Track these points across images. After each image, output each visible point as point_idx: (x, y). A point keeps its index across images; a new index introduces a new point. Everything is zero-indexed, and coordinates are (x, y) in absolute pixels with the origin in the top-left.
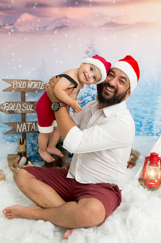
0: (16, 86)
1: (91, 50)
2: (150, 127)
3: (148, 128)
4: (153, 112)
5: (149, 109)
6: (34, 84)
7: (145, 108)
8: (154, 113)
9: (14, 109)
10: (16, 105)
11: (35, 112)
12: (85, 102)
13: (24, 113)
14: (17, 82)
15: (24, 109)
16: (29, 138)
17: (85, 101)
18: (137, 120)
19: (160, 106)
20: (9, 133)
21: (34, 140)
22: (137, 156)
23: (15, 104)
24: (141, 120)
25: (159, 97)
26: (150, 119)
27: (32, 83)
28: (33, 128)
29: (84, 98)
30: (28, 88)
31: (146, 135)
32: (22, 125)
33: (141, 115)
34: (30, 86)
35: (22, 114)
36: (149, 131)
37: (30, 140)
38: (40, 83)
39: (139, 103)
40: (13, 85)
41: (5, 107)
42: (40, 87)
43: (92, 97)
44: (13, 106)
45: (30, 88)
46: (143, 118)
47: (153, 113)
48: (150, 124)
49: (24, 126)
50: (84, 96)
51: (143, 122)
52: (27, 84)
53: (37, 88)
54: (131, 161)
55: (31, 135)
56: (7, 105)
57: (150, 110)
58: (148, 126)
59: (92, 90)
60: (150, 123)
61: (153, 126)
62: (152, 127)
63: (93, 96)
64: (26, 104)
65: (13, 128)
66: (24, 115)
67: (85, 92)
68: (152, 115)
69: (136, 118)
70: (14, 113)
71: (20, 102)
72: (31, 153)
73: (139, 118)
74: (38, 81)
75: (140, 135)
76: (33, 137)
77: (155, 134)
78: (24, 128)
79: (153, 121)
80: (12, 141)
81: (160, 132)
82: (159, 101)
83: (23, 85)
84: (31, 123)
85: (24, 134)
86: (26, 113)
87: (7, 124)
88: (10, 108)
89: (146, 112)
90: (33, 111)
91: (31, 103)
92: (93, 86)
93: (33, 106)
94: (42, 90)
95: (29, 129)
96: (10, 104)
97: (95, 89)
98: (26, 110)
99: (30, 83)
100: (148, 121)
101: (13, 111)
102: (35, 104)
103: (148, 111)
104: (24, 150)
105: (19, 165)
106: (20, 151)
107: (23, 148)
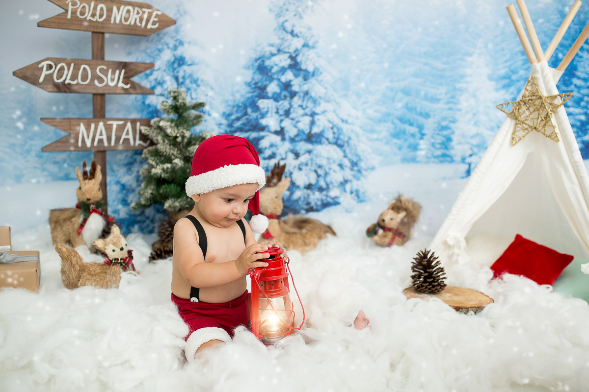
0: (78, 14)
2: (444, 139)
3: (439, 144)
4: (452, 100)
5: (441, 91)
6: (128, 11)
7: (432, 87)
8: (455, 104)
9: (73, 78)
10: (77, 69)
11: (131, 91)
12: (270, 71)
13: (101, 92)
14: (79, 3)
15: (101, 80)
16: (115, 167)
17: (272, 67)
18: (412, 121)
19: (471, 82)
20: (57, 147)
21: (130, 174)
22: (415, 212)
23: (72, 65)
24: (421, 120)
25: (469, 59)
26: (444, 119)
27: (124, 9)
28: (127, 137)
29: (269, 58)
30: (112, 22)
31: (434, 162)
32: (93, 126)
33: (421, 108)
34: (118, 15)
35: (94, 95)
36: (442, 151)
37: (116, 176)
38: (147, 11)
39: (416, 75)
40: (67, 11)
41: (45, 72)
42: (148, 21)
43: (291, 57)
44: (69, 69)
45: (118, 21)
46: (427, 116)
47: (452, 102)
48: (445, 133)
49: (101, 132)
50: (267, 54)
51: (425, 126)
52: (110, 11)
54: (400, 228)
55: (120, 160)
56: (50, 67)
57: (446, 94)
58: (439, 137)
59: (289, 36)
60: (446, 128)
61: (453, 137)
62: (449, 139)
63: (294, 55)
64: (105, 67)
65: (67, 134)
66: (99, 97)
67: (272, 42)
68: (450, 109)
69: (408, 116)
70: (71, 92)
71: (90, 60)
72: (119, 210)
73: (415, 116)
74: (141, 6)
75: (418, 162)
76: (126, 165)
77: (458, 158)
78: (101, 134)
79: (452, 125)
80: (67, 178)
81: (471, 152)
82: (468, 71)
83: (98, 13)
84: (121, 123)
85: (101, 153)
86: (105, 92)
87: (49, 121)
88: (59, 77)
89: (434, 100)
90: (126, 90)
91: (121, 67)
92: (294, 26)
93: (126, 75)
94: (152, 31)
95: (113, 138)
96: (59, 66)
97: (299, 35)
98: (107, 85)
99: (119, 9)
100: (439, 125)
101: (68, 86)
102: (133, 69)
103: (441, 97)
104: (95, 194)
105: (82, 237)
106: (84, 197)
107: (92, 189)
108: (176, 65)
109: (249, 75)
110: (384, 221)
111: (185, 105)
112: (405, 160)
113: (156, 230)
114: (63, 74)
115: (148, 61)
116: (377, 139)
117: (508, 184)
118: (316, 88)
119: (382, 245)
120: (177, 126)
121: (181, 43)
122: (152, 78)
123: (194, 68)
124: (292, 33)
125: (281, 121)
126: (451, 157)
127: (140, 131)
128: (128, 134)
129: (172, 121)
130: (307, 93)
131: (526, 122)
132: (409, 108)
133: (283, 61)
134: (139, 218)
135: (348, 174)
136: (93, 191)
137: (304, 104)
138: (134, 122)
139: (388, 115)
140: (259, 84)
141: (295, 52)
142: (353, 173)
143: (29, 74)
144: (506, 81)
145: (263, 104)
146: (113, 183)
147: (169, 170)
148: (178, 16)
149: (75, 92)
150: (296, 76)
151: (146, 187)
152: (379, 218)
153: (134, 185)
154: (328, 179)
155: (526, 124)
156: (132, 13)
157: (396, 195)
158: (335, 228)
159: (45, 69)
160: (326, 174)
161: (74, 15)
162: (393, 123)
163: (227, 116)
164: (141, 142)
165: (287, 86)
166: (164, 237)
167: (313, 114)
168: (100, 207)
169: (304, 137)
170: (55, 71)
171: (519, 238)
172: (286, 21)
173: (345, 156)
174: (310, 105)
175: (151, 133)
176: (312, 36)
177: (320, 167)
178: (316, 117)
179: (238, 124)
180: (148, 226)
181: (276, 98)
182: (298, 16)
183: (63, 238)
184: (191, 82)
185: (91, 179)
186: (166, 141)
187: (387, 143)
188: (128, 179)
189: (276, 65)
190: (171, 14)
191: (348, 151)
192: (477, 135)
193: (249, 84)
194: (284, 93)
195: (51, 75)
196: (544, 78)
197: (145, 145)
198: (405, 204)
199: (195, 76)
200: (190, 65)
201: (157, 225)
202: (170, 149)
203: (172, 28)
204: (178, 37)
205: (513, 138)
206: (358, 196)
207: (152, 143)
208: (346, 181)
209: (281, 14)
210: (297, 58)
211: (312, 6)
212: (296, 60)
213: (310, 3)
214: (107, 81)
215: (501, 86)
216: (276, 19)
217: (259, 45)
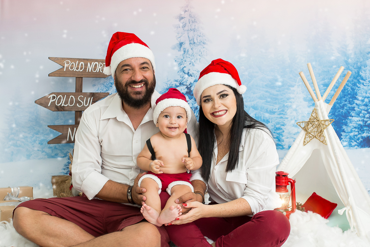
0: (70, 68)
1: (186, 15)
4: (282, 112)
5: (276, 107)
6: (96, 65)
7: (270, 105)
8: (284, 115)
9: (65, 103)
10: (68, 98)
13: (80, 110)
14: (70, 62)
15: (80, 103)
19: (294, 102)
20: (55, 140)
23: (66, 96)
25: (292, 89)
26: (278, 123)
27: (93, 64)
30: (87, 71)
32: (75, 129)
33: (264, 117)
34: (90, 68)
35: (76, 111)
39: (260, 98)
40: (64, 67)
41: (51, 101)
43: (187, 88)
44: (63, 99)
45: (90, 71)
46: (268, 122)
47: (282, 114)
48: (278, 132)
52: (86, 65)
53: (102, 72)
56: (54, 98)
57: (278, 109)
59: (186, 76)
60: (279, 129)
61: (283, 134)
62: (281, 135)
63: (189, 87)
64: (83, 97)
65: (61, 134)
66: (79, 113)
67: (176, 79)
68: (281, 118)
70: (64, 111)
71: (74, 93)
77: (286, 147)
79: (282, 127)
82: (292, 96)
83: (80, 67)
86: (82, 110)
87: (52, 127)
88: (58, 103)
89: (272, 112)
91: (91, 96)
92: (189, 70)
93: (93, 100)
96: (59, 97)
97: (192, 75)
98: (83, 106)
99: (91, 64)
100: (275, 127)
101: (63, 108)
102: (97, 97)
103: (276, 111)
105: (72, 191)
114: (61, 101)
124: (188, 74)
126: (282, 146)
141: (190, 84)
143: (43, 102)
149: (66, 111)
156: (98, 66)
159: (51, 99)
161: (67, 69)
172: (185, 67)
182: (191, 64)
195: (54, 102)
196: (321, 110)
205: (304, 141)
209: (182, 63)
210: (191, 88)
211: (200, 59)
212: (191, 89)
213: (199, 57)
214: (84, 104)
215: (311, 104)
216: (179, 66)
217: (169, 80)
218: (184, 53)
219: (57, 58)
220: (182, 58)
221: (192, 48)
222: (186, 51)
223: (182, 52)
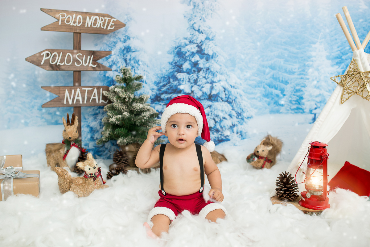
0: (65, 22)
2: (298, 98)
3: (294, 101)
4: (303, 72)
5: (296, 67)
6: (96, 20)
7: (290, 64)
8: (305, 75)
9: (61, 62)
10: (64, 56)
11: (97, 69)
12: (185, 55)
13: (78, 70)
14: (66, 15)
15: (78, 62)
16: (86, 117)
17: (186, 52)
18: (277, 86)
19: (315, 61)
20: (51, 104)
21: (96, 121)
22: (279, 146)
23: (61, 53)
24: (283, 86)
25: (313, 46)
26: (298, 85)
27: (93, 18)
28: (94, 98)
29: (184, 47)
30: (86, 26)
31: (291, 113)
32: (73, 91)
33: (282, 78)
34: (89, 22)
35: (74, 71)
36: (297, 106)
37: (87, 122)
38: (107, 19)
39: (279, 57)
40: (59, 20)
41: (45, 58)
42: (108, 25)
43: (198, 46)
44: (59, 56)
45: (89, 26)
46: (287, 83)
47: (303, 74)
48: (298, 94)
49: (78, 95)
50: (183, 44)
51: (286, 90)
52: (85, 19)
53: (103, 27)
54: (269, 156)
55: (90, 112)
56: (48, 55)
57: (299, 69)
58: (294, 97)
59: (197, 33)
60: (299, 91)
61: (304, 96)
62: (301, 98)
63: (200, 45)
64: (81, 54)
65: (57, 96)
66: (77, 73)
67: (186, 37)
68: (302, 78)
69: (274, 83)
70: (60, 70)
71: (72, 50)
72: (88, 144)
73: (278, 83)
74: (104, 16)
75: (281, 113)
76: (94, 115)
77: (307, 110)
78: (78, 96)
79: (303, 89)
80: (57, 123)
81: (315, 106)
82: (313, 54)
83: (77, 21)
84: (91, 89)
85: (77, 109)
86: (81, 70)
87: (47, 88)
88: (53, 61)
89: (291, 72)
90: (94, 68)
91: (91, 54)
92: (200, 26)
93: (94, 59)
94: (111, 31)
95: (86, 98)
96: (53, 54)
97: (203, 32)
98: (82, 65)
99: (90, 18)
100: (295, 89)
101: (59, 67)
102: (98, 55)
103: (295, 71)
104: (74, 134)
105: (66, 162)
106: (68, 136)
107: (72, 131)
108: (125, 52)
109: (171, 58)
110: (258, 152)
111: (130, 77)
112: (272, 112)
113: (112, 157)
114: (56, 59)
115: (108, 50)
116: (254, 98)
117: (339, 129)
118: (214, 66)
119: (257, 168)
120: (126, 91)
121: (129, 38)
122: (110, 60)
123: (136, 53)
124: (199, 31)
125: (192, 87)
126: (303, 110)
127: (103, 94)
128: (95, 96)
129: (122, 88)
130: (208, 69)
131: (350, 88)
132: (274, 78)
133: (193, 48)
134: (101, 149)
135: (235, 121)
136: (73, 133)
137: (207, 76)
138: (98, 88)
139: (261, 82)
140: (178, 64)
141: (200, 42)
142: (238, 120)
143: (35, 59)
144: (339, 60)
145: (180, 76)
146: (85, 126)
147: (121, 119)
148: (127, 21)
149: (63, 70)
150: (201, 58)
151: (106, 130)
152: (255, 150)
153: (98, 128)
154: (222, 124)
155: (350, 90)
156: (98, 20)
157: (266, 135)
158: (227, 156)
159: (45, 56)
160: (221, 121)
161: (63, 23)
162: (264, 88)
163: (157, 84)
164: (103, 101)
165: (195, 64)
166: (117, 161)
167: (212, 82)
168: (77, 142)
169: (207, 97)
170: (50, 58)
171: (347, 163)
172: (195, 23)
173: (233, 109)
174: (210, 76)
175: (109, 96)
176: (212, 32)
177: (217, 116)
178: (214, 84)
179: (164, 89)
180: (107, 154)
181: (188, 72)
182: (202, 20)
183: (54, 162)
184: (135, 63)
185: (71, 125)
186: (119, 101)
187: (260, 101)
188: (95, 124)
189: (189, 51)
190: (122, 21)
191: (235, 106)
192: (320, 95)
193: (171, 64)
194: (194, 69)
195: (48, 60)
196: (362, 60)
197: (105, 102)
198: (272, 141)
199: (137, 59)
200: (134, 52)
201: (112, 153)
202: (121, 105)
203: (123, 29)
204: (127, 34)
205: (342, 99)
206: (242, 135)
207: (110, 102)
208: (234, 126)
209: (192, 19)
210: (202, 46)
211: (212, 14)
212: (201, 48)
213: (210, 12)
214: (83, 63)
215: (335, 63)
216: (188, 22)
217: (178, 38)
218: (194, 8)
219: (49, 9)
220: (192, 13)
221: (202, 1)
222: (197, 5)
223: (192, 7)
